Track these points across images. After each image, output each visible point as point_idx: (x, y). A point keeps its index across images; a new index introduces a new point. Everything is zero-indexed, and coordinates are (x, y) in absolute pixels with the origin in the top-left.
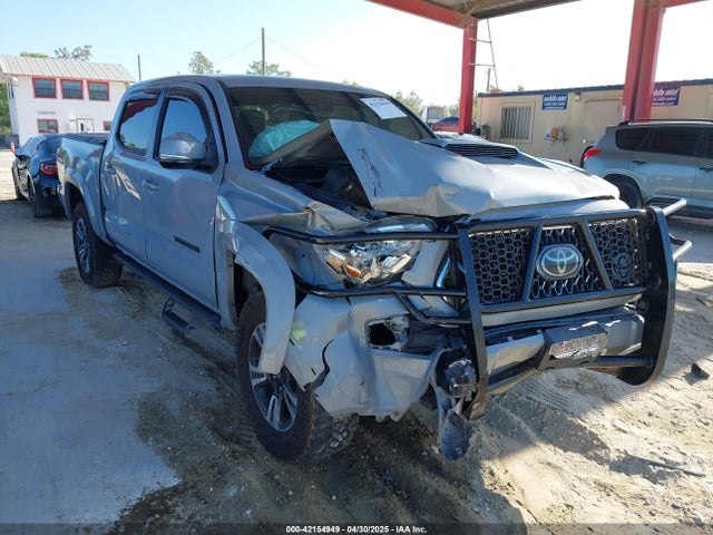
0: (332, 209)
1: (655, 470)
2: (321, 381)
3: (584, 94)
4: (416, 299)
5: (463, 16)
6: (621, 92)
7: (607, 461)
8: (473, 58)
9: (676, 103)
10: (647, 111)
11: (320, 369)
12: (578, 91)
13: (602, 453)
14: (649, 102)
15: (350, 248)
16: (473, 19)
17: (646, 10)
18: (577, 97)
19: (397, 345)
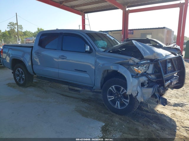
0: (135, 59)
1: (181, 105)
2: (137, 95)
3: (112, 32)
4: (149, 76)
5: (81, 13)
6: (122, 31)
7: (172, 105)
8: (84, 23)
9: (133, 34)
10: (127, 36)
11: (137, 93)
12: (111, 31)
13: (170, 104)
14: (127, 34)
15: (139, 67)
16: (84, 13)
17: (125, 13)
18: (111, 33)
19: (146, 86)
